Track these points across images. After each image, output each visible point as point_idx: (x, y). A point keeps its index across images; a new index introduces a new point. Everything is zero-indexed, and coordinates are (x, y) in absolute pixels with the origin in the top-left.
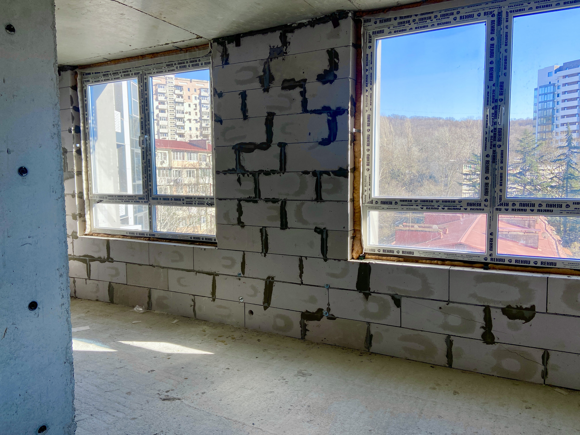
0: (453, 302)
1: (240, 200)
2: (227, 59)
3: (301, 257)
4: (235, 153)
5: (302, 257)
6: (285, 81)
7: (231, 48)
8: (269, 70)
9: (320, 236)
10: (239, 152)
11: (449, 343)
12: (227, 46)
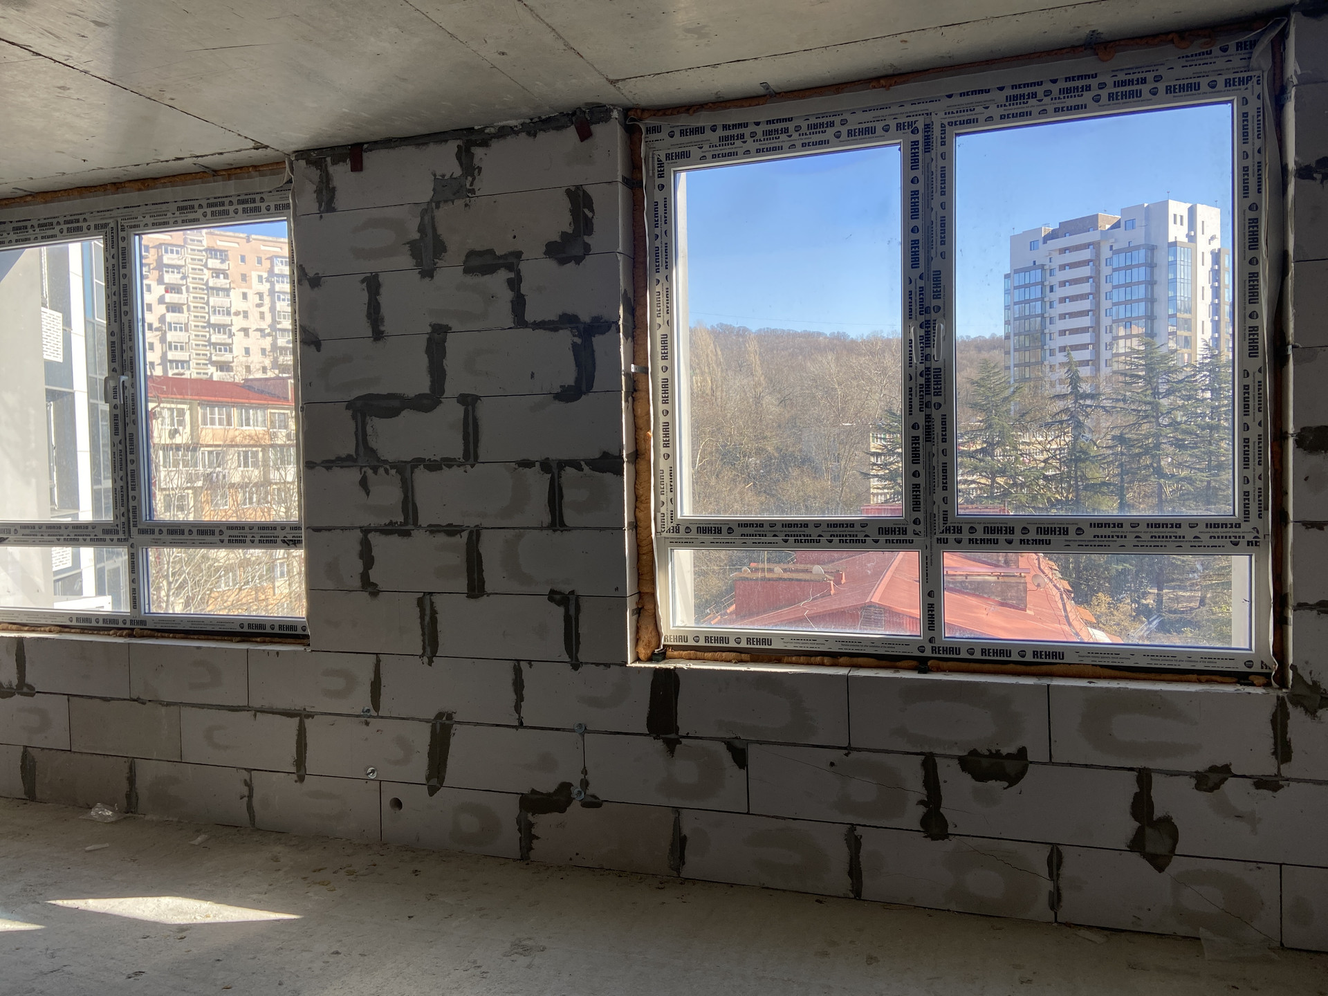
0: (859, 750)
1: (366, 531)
2: (331, 199)
3: (518, 661)
4: (354, 417)
5: (521, 663)
6: (471, 254)
7: (340, 173)
8: (434, 229)
9: (561, 610)
10: (364, 416)
11: (854, 843)
12: (331, 169)
